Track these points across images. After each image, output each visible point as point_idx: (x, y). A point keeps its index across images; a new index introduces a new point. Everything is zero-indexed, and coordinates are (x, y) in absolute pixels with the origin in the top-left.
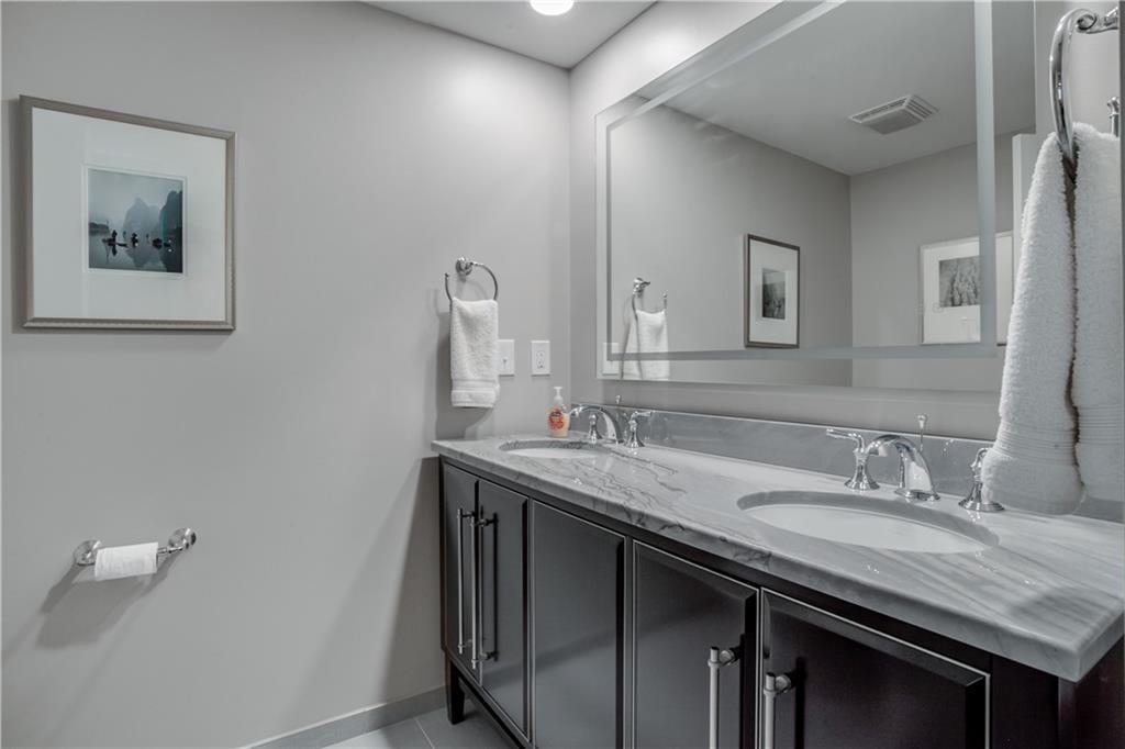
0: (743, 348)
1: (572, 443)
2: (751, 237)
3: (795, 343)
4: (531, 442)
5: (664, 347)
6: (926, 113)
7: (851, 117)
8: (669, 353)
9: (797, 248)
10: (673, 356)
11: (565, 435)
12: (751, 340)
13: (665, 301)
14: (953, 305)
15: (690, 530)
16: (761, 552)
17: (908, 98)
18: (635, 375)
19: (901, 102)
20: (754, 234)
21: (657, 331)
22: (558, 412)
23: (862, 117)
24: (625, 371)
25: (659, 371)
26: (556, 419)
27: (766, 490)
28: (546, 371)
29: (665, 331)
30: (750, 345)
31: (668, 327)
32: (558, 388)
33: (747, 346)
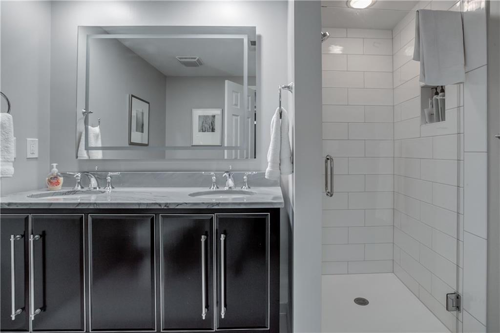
0: (128, 145)
1: (69, 192)
2: (133, 96)
3: (147, 143)
4: (40, 194)
5: (99, 145)
6: (201, 64)
7: (177, 57)
8: (101, 147)
9: (148, 103)
10: (103, 148)
11: (60, 189)
12: (132, 141)
13: (99, 122)
14: (203, 131)
15: (189, 203)
16: (216, 203)
17: (198, 58)
18: (85, 157)
19: (195, 58)
20: (134, 95)
21: (97, 136)
22: (56, 177)
23: (180, 58)
24: (78, 155)
25: (98, 155)
26: (54, 181)
27: (192, 193)
28: (36, 156)
29: (100, 137)
30: (131, 144)
31: (101, 135)
32: (55, 165)
33: (130, 144)
